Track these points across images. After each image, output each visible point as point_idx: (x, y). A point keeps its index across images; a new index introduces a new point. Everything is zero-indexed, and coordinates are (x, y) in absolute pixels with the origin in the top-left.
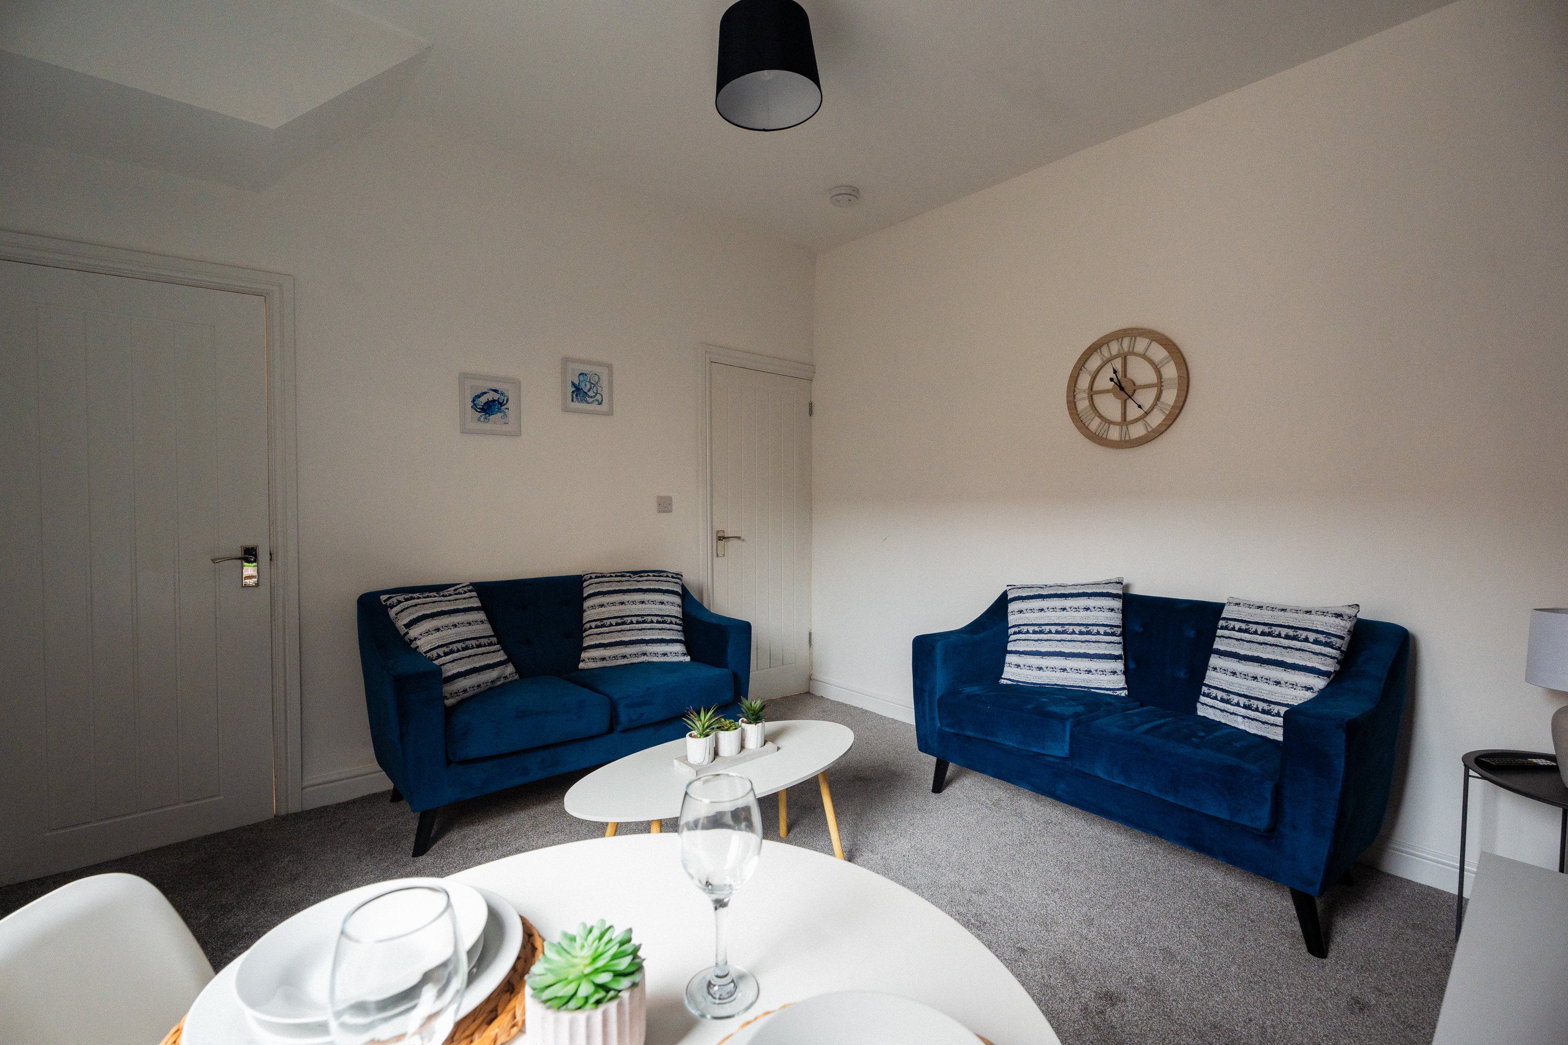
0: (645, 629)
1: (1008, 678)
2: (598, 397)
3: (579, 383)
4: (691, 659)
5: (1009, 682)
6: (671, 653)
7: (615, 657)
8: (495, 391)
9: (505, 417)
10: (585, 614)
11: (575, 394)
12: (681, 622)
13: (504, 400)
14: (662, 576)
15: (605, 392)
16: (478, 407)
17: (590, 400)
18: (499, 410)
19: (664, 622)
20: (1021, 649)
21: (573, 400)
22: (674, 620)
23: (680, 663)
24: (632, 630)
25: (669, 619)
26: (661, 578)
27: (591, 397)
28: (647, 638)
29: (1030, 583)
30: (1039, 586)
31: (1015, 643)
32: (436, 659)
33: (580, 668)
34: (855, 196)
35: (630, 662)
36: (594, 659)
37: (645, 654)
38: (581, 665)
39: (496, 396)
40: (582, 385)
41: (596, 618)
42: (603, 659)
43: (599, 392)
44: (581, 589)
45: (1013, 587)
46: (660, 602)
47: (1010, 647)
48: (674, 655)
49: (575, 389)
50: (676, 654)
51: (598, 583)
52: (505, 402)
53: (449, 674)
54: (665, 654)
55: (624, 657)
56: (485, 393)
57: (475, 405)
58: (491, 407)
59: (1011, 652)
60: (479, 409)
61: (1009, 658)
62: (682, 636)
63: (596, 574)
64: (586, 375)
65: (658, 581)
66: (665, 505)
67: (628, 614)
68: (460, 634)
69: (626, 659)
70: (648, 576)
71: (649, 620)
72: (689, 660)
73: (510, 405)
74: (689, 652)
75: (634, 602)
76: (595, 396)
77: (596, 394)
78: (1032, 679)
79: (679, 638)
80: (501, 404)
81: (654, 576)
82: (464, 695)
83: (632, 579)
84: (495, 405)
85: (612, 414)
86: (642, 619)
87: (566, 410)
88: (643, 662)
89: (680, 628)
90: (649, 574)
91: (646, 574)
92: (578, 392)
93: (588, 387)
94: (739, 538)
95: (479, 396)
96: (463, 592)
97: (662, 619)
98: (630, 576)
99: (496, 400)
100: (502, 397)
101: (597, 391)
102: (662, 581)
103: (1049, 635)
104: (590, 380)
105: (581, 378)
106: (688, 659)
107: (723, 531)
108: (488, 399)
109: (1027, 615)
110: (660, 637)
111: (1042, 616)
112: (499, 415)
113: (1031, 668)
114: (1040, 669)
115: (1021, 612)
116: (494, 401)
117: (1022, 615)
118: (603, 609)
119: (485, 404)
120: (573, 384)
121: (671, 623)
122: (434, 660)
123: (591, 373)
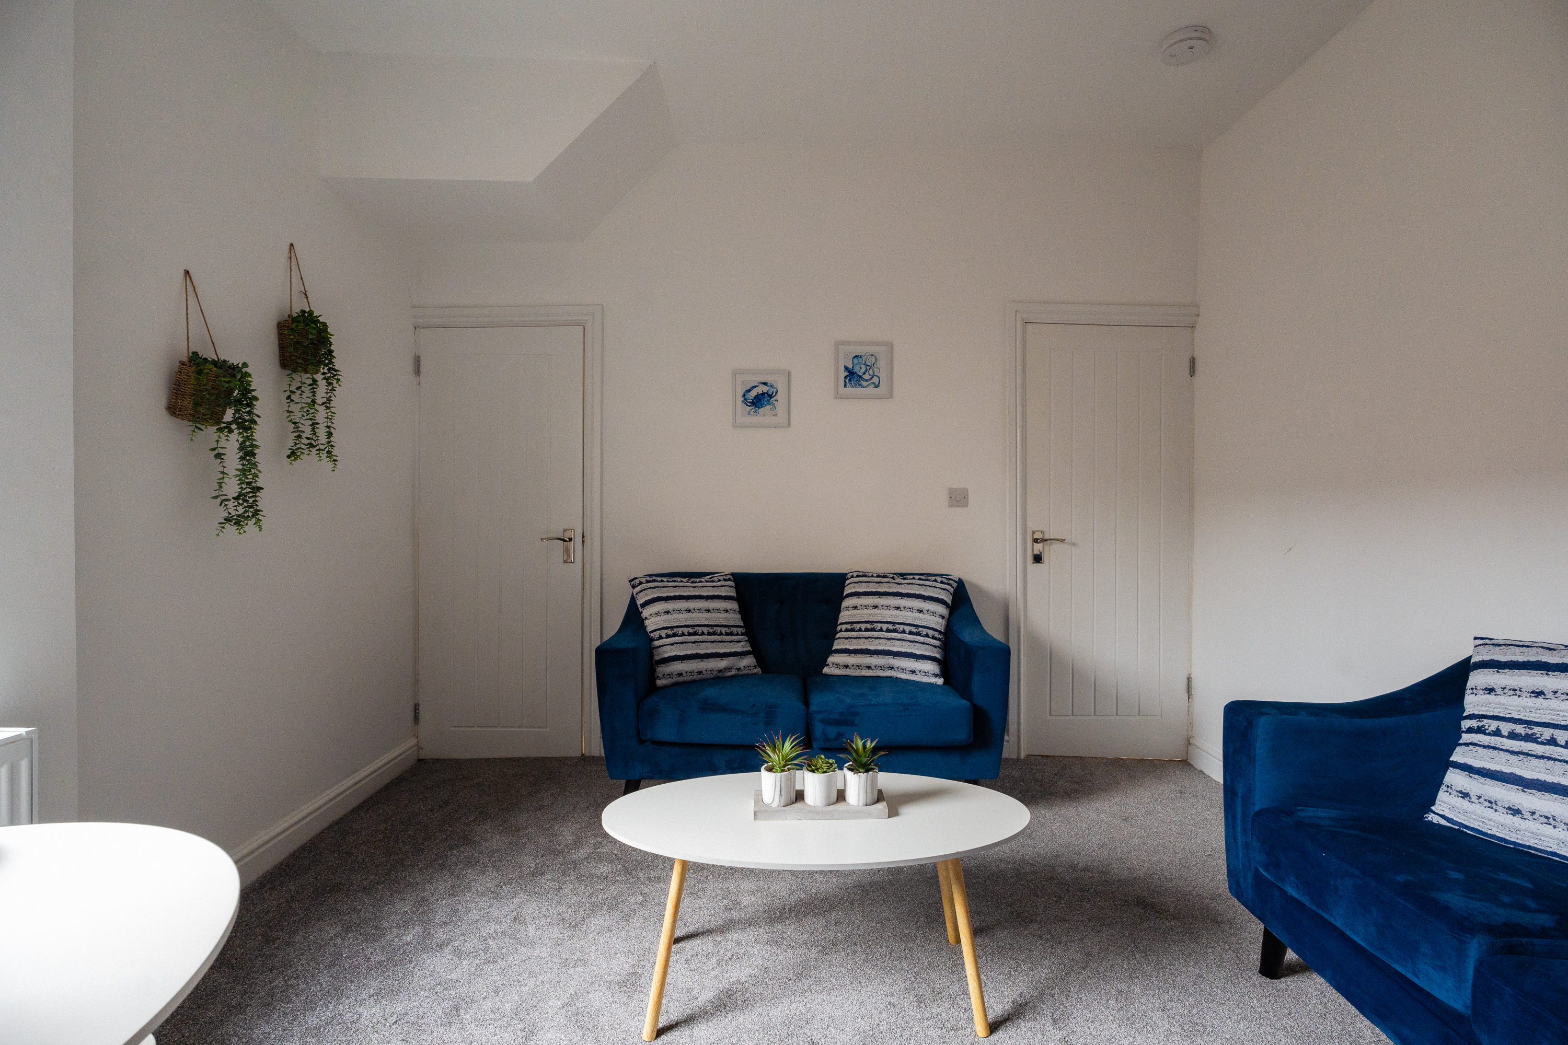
0: (894, 639)
1: (1441, 813)
2: (875, 380)
3: (853, 367)
4: (944, 683)
5: (1443, 822)
6: (920, 671)
7: (859, 667)
8: (765, 384)
9: (774, 409)
10: (841, 614)
11: (848, 378)
12: (941, 637)
13: (773, 392)
14: (929, 580)
15: (883, 375)
16: (748, 401)
17: (865, 384)
18: (769, 403)
19: (918, 634)
20: (1476, 764)
21: (845, 386)
22: (931, 633)
23: (931, 685)
24: (880, 638)
25: (924, 631)
26: (926, 582)
27: (867, 380)
28: (895, 649)
29: (1526, 638)
30: (1545, 645)
31: (1467, 749)
32: (657, 640)
33: (823, 672)
34: (1203, 39)
35: (875, 675)
36: (837, 665)
37: (892, 668)
38: (826, 670)
39: (765, 389)
40: (857, 369)
41: (848, 621)
42: (847, 666)
43: (875, 374)
44: (843, 587)
45: (1488, 641)
46: (918, 610)
47: (1458, 756)
48: (924, 674)
49: (848, 374)
50: (926, 673)
51: (857, 583)
52: (774, 394)
53: (666, 655)
54: (913, 672)
55: (869, 667)
56: (755, 387)
57: (745, 399)
58: (760, 400)
59: (1457, 765)
60: (749, 402)
61: (1453, 778)
62: (938, 653)
63: (858, 573)
64: (861, 357)
65: (921, 585)
66: (958, 498)
67: (879, 619)
68: (692, 619)
69: (870, 671)
70: (914, 578)
71: (901, 629)
72: (941, 683)
73: (778, 397)
74: (945, 672)
75: (888, 607)
76: (871, 379)
77: (872, 377)
78: (1495, 829)
79: (933, 655)
80: (771, 396)
81: (919, 579)
82: (678, 678)
83: (894, 581)
84: (764, 398)
85: (891, 397)
86: (894, 627)
87: (838, 396)
88: (891, 677)
89: (937, 643)
90: (915, 576)
91: (912, 577)
92: (852, 376)
93: (863, 369)
94: (1062, 541)
95: (749, 391)
96: (717, 580)
97: (917, 630)
98: (893, 578)
99: (766, 393)
100: (772, 390)
101: (874, 373)
102: (926, 586)
103: (1548, 747)
104: (865, 362)
105: (856, 361)
106: (940, 681)
107: (1042, 532)
108: (758, 393)
109: (1503, 699)
110: (909, 651)
111: (1538, 705)
112: (768, 407)
113: (1494, 806)
114: (1516, 812)
115: (1490, 690)
116: (763, 394)
117: (1491, 697)
118: (856, 611)
119: (755, 397)
120: (846, 368)
121: (927, 636)
122: (655, 641)
123: (867, 354)
